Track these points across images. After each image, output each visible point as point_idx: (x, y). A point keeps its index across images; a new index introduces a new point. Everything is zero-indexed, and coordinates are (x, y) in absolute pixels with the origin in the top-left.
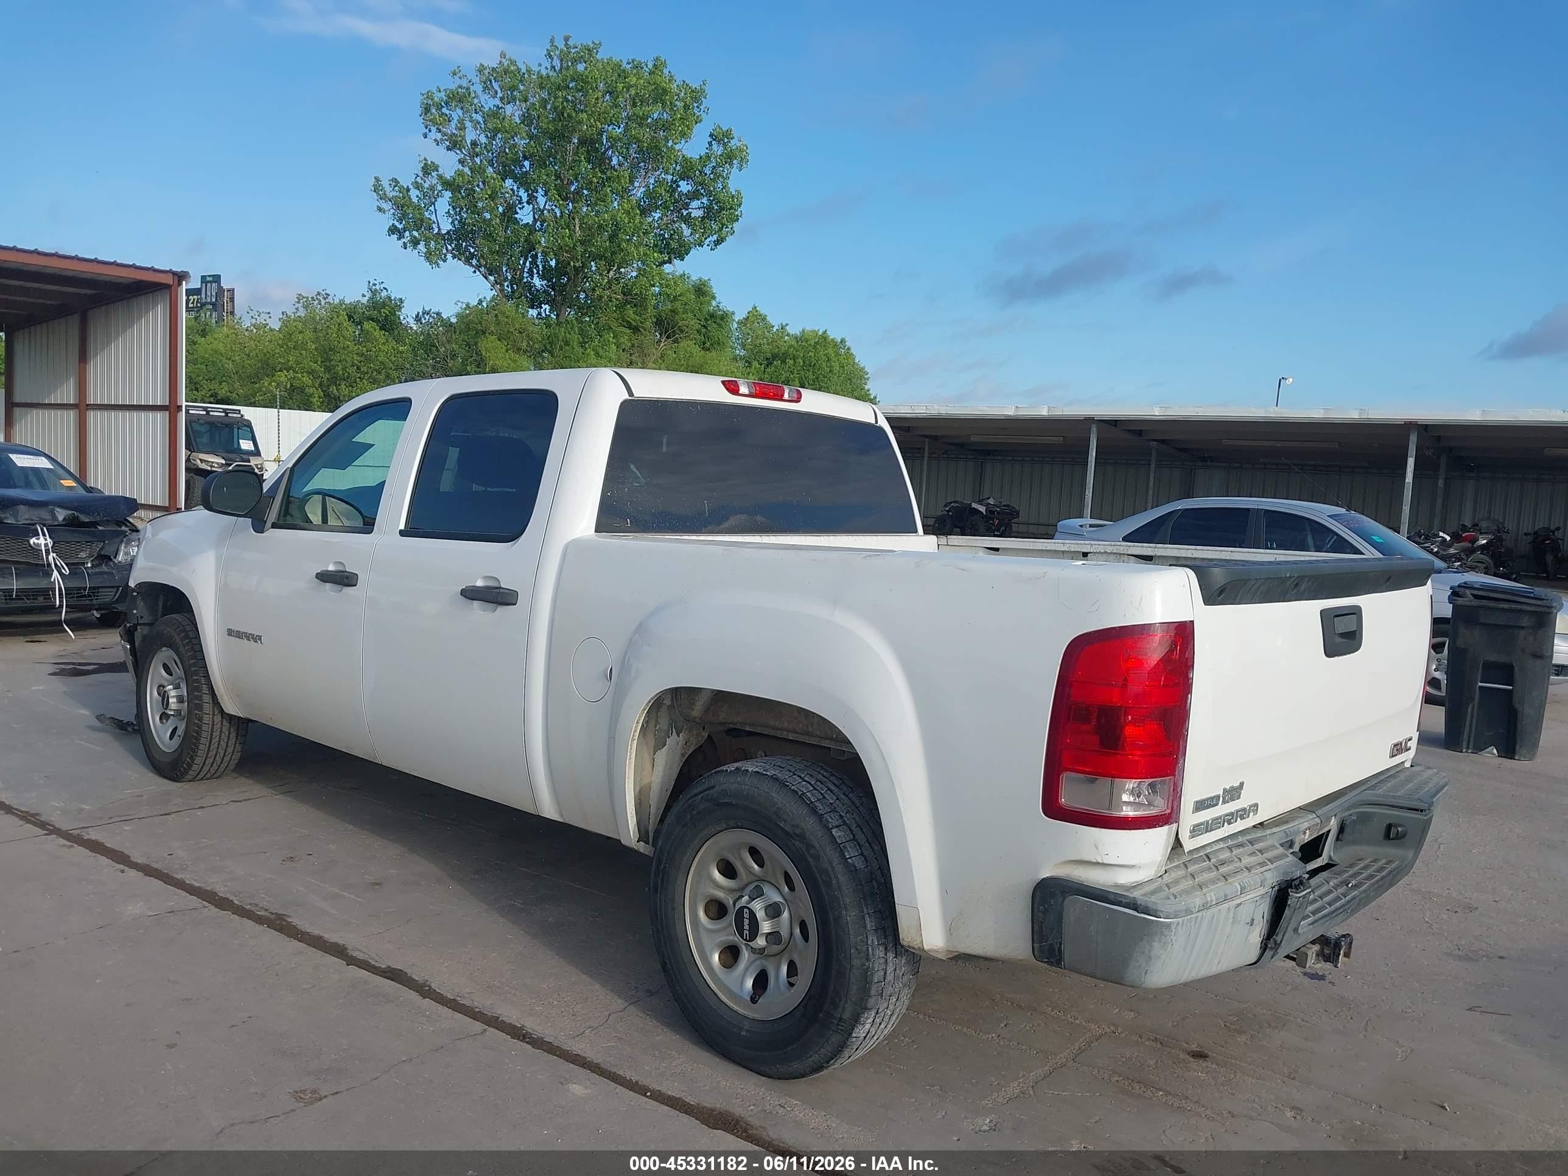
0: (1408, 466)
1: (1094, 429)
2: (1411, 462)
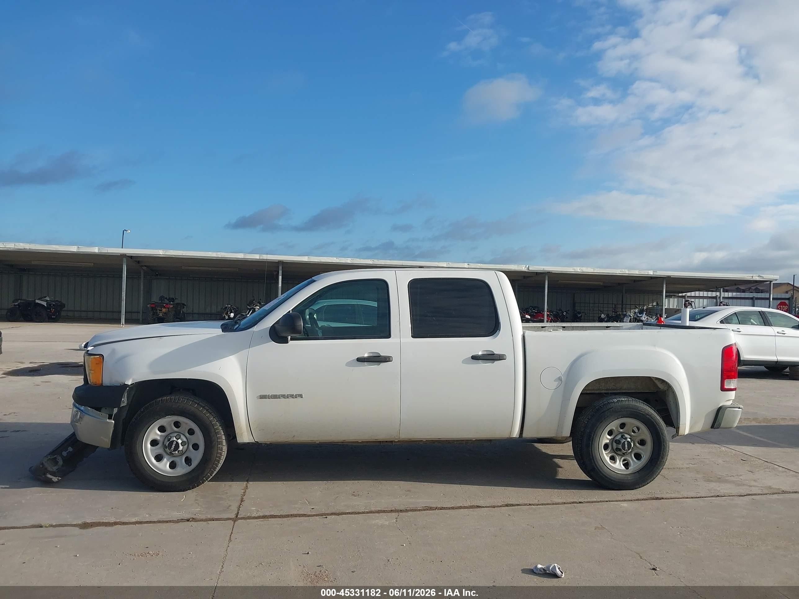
0: (280, 279)
1: (125, 260)
2: (280, 277)
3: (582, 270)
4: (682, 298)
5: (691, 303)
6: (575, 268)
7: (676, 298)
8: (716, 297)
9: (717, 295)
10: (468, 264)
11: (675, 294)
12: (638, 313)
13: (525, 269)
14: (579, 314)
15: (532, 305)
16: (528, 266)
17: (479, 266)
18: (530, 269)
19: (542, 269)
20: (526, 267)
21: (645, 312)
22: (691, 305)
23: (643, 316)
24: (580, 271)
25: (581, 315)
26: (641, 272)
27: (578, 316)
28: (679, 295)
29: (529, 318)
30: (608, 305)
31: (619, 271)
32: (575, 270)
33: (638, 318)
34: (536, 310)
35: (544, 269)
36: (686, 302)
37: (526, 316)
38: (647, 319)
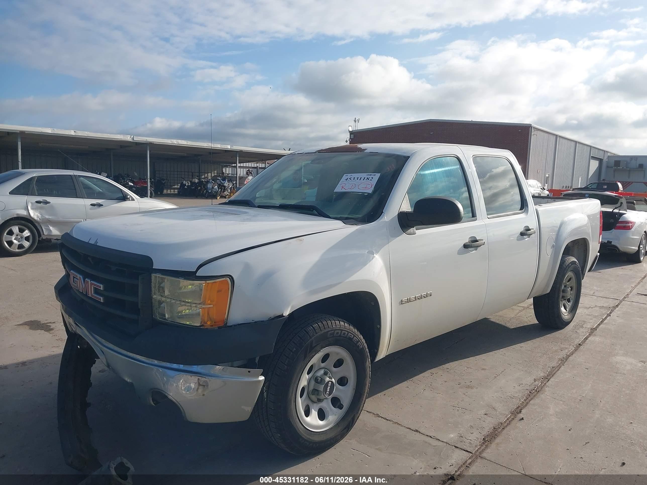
3: (178, 142)
4: (235, 167)
5: (251, 172)
6: (173, 140)
7: (230, 168)
8: (256, 167)
9: (257, 166)
10: (74, 131)
11: (230, 165)
12: (222, 180)
13: (130, 139)
14: (164, 181)
15: (127, 173)
16: (133, 136)
17: (86, 134)
18: (134, 139)
19: (145, 140)
20: (131, 137)
21: (227, 180)
22: (252, 174)
23: (226, 182)
24: (176, 143)
25: (165, 182)
26: (222, 147)
27: (162, 182)
28: (233, 165)
29: (132, 185)
30: (185, 173)
31: (206, 144)
32: (172, 142)
33: (222, 184)
34: (130, 178)
35: (146, 140)
36: (248, 171)
37: (129, 183)
38: (229, 185)
